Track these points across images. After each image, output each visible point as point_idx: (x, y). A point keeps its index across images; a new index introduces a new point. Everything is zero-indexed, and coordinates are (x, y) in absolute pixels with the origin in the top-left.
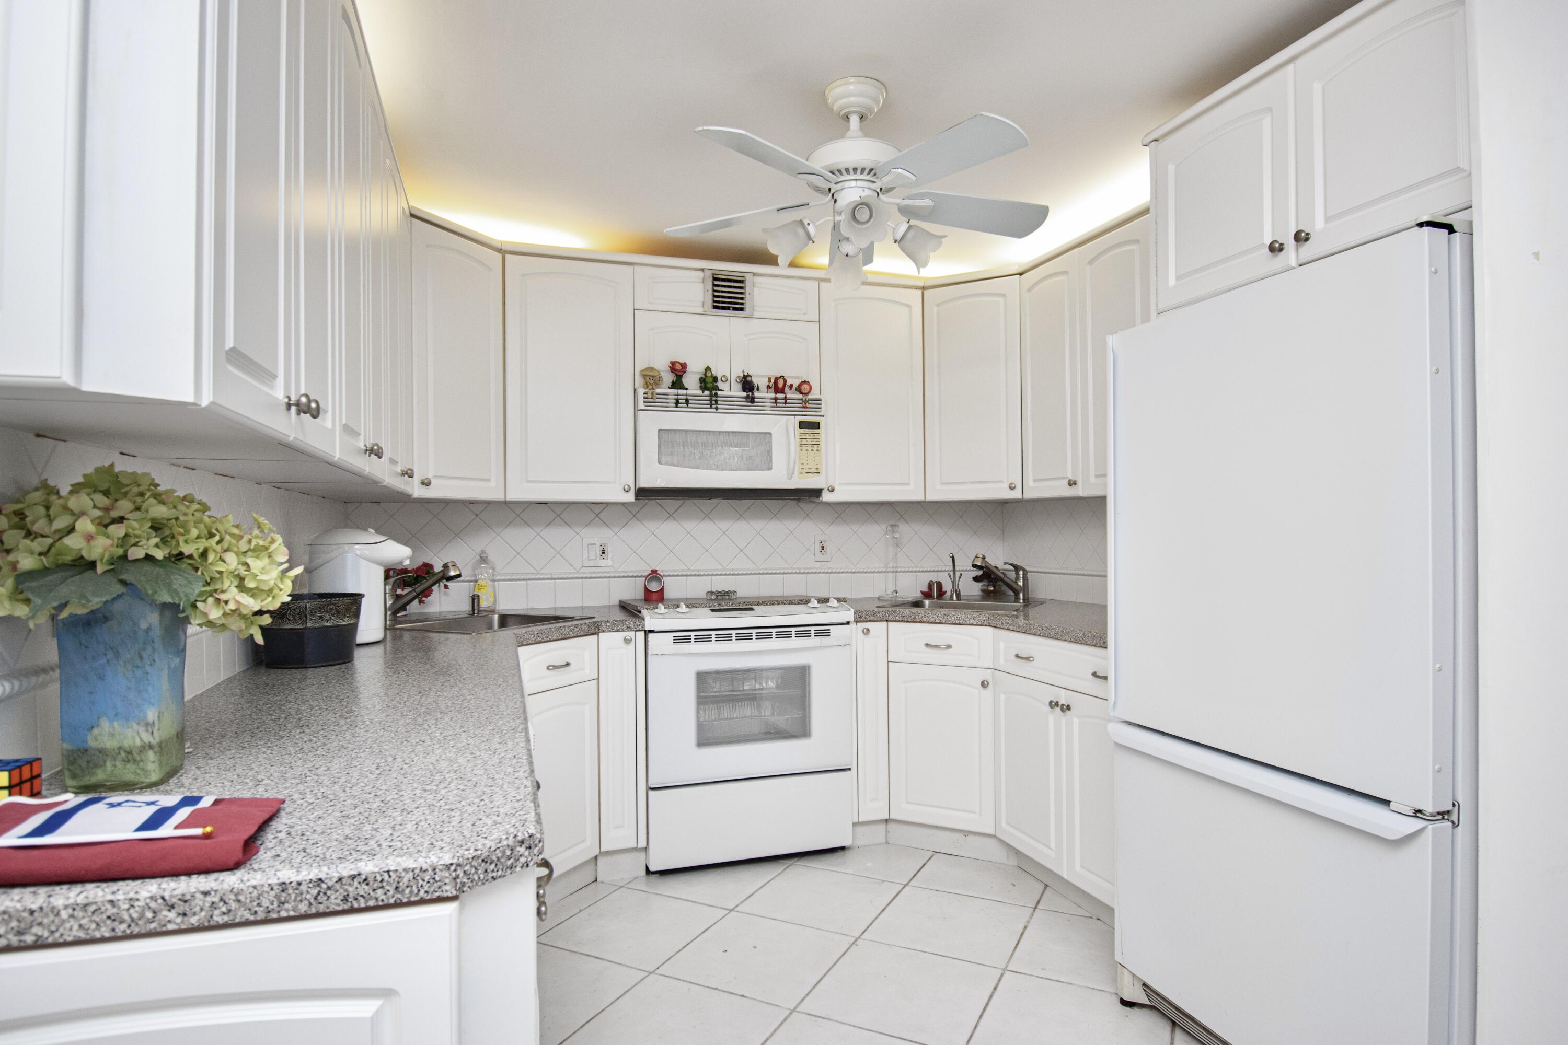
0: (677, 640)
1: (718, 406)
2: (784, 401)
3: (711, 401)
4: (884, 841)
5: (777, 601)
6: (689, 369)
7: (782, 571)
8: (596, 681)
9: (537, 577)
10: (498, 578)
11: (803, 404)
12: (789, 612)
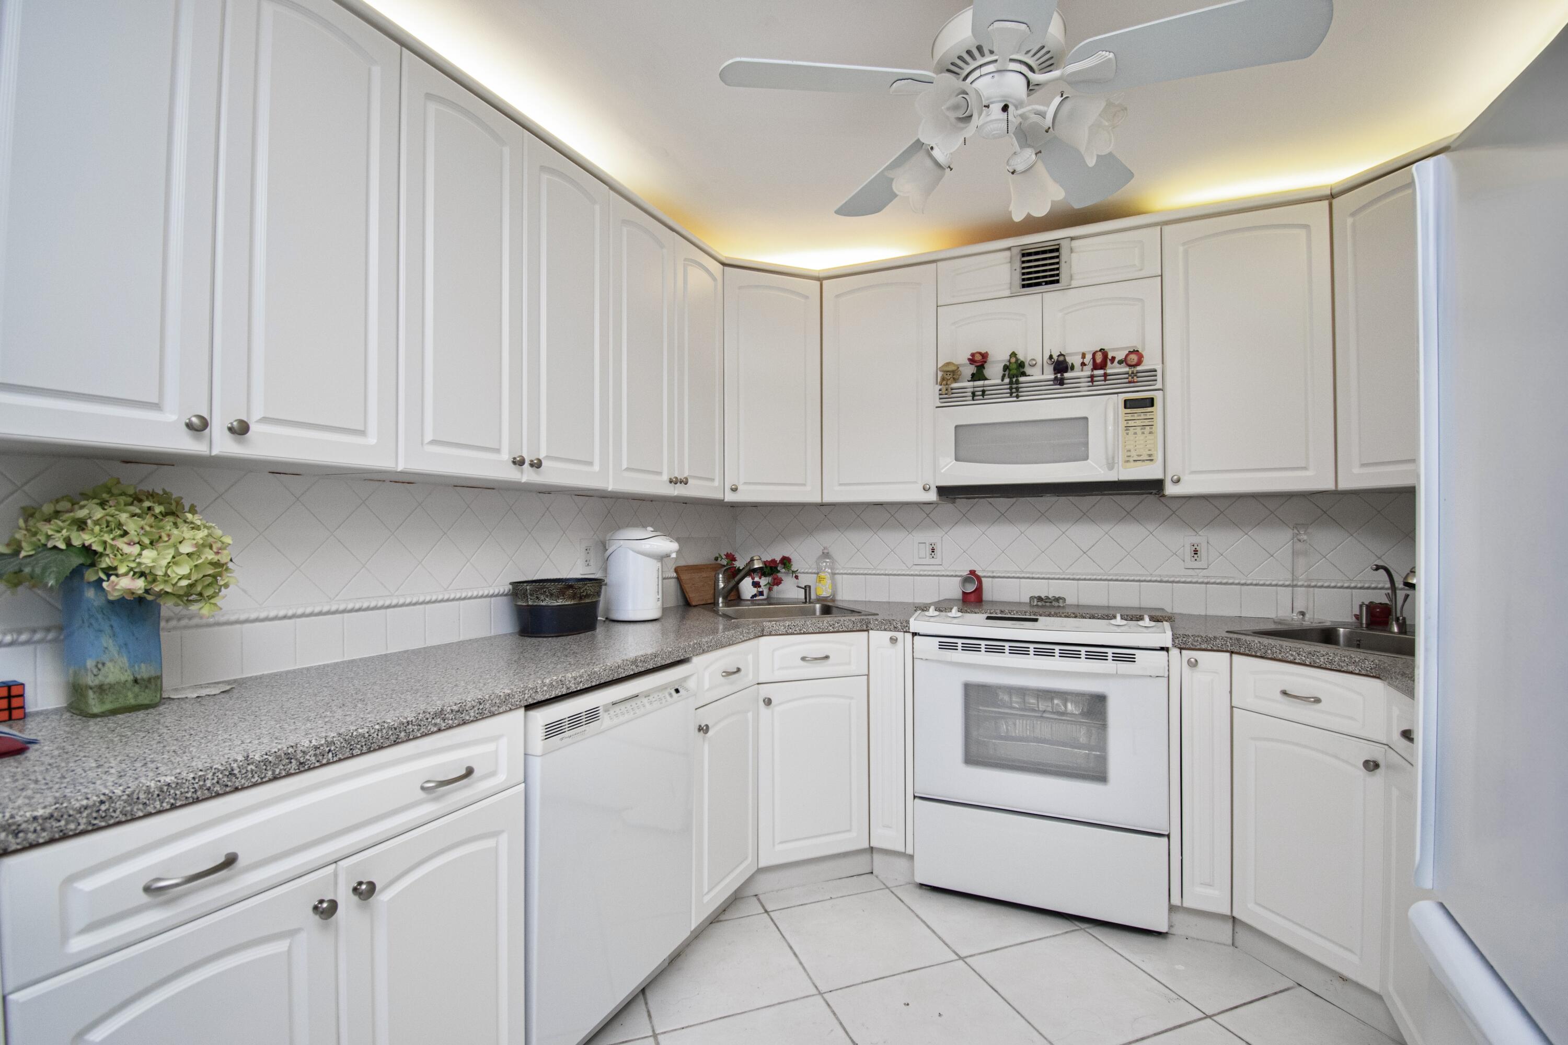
0: (942, 646)
1: (1019, 394)
2: (1103, 378)
3: (1011, 389)
4: (1230, 942)
5: (1074, 614)
6: (990, 359)
8: (866, 677)
9: (874, 572)
10: (837, 571)
11: (1130, 378)
12: (1077, 627)
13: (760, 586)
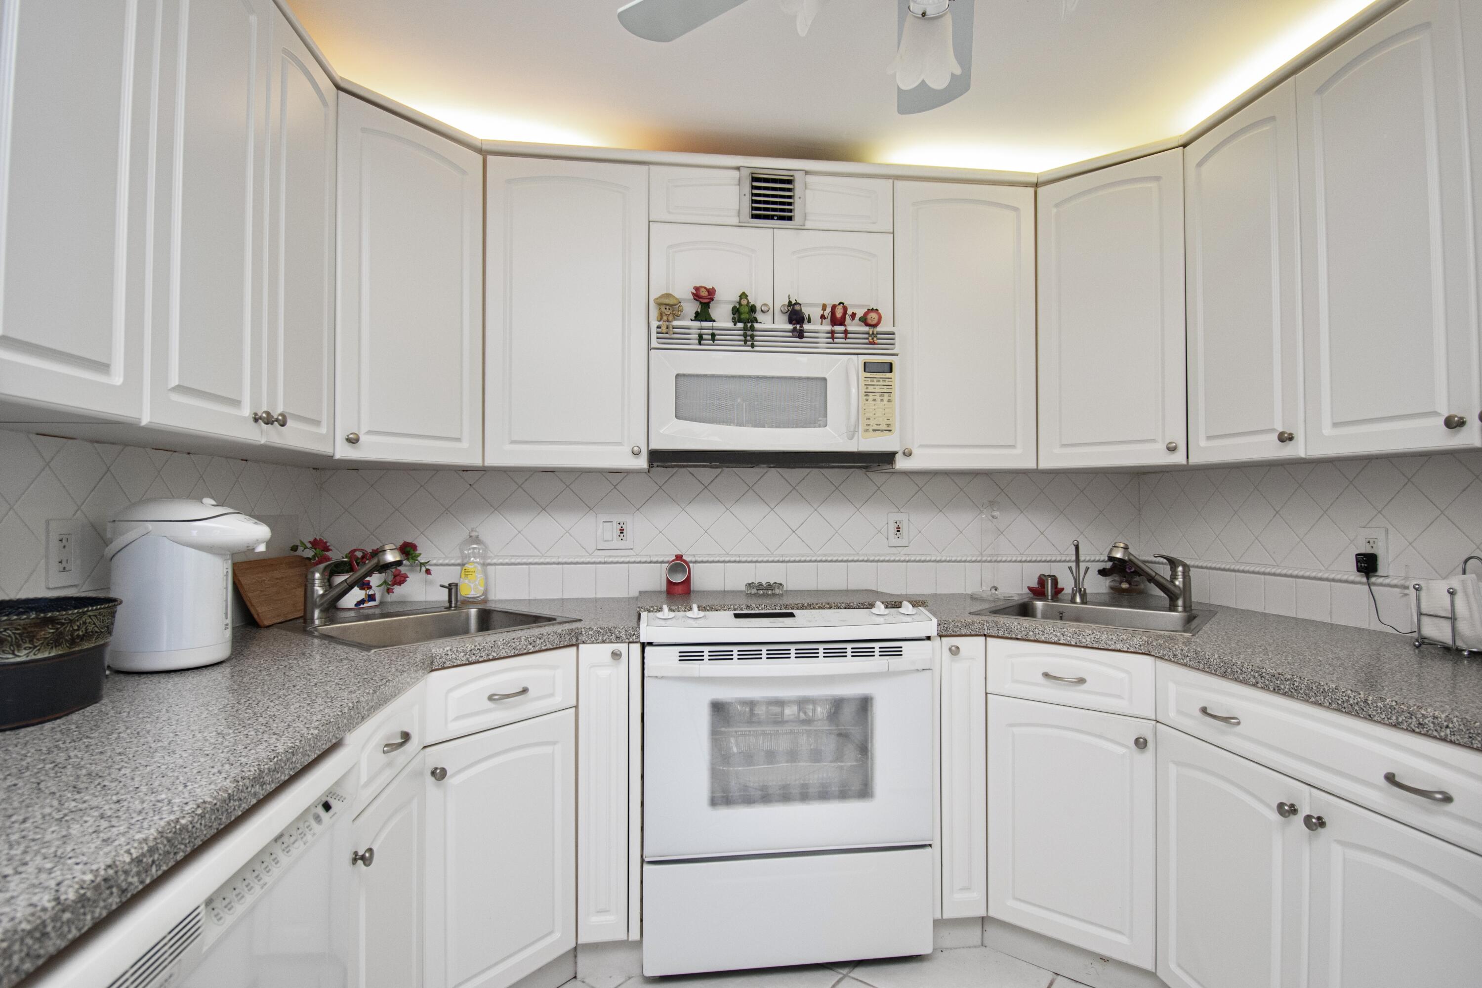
0: (684, 657)
1: (755, 343)
2: (843, 335)
3: (745, 336)
4: (980, 943)
5: (828, 604)
6: (717, 297)
7: (845, 559)
8: (574, 709)
9: (542, 560)
10: (489, 561)
11: (870, 338)
12: (844, 621)
13: (370, 588)
